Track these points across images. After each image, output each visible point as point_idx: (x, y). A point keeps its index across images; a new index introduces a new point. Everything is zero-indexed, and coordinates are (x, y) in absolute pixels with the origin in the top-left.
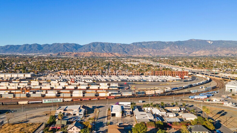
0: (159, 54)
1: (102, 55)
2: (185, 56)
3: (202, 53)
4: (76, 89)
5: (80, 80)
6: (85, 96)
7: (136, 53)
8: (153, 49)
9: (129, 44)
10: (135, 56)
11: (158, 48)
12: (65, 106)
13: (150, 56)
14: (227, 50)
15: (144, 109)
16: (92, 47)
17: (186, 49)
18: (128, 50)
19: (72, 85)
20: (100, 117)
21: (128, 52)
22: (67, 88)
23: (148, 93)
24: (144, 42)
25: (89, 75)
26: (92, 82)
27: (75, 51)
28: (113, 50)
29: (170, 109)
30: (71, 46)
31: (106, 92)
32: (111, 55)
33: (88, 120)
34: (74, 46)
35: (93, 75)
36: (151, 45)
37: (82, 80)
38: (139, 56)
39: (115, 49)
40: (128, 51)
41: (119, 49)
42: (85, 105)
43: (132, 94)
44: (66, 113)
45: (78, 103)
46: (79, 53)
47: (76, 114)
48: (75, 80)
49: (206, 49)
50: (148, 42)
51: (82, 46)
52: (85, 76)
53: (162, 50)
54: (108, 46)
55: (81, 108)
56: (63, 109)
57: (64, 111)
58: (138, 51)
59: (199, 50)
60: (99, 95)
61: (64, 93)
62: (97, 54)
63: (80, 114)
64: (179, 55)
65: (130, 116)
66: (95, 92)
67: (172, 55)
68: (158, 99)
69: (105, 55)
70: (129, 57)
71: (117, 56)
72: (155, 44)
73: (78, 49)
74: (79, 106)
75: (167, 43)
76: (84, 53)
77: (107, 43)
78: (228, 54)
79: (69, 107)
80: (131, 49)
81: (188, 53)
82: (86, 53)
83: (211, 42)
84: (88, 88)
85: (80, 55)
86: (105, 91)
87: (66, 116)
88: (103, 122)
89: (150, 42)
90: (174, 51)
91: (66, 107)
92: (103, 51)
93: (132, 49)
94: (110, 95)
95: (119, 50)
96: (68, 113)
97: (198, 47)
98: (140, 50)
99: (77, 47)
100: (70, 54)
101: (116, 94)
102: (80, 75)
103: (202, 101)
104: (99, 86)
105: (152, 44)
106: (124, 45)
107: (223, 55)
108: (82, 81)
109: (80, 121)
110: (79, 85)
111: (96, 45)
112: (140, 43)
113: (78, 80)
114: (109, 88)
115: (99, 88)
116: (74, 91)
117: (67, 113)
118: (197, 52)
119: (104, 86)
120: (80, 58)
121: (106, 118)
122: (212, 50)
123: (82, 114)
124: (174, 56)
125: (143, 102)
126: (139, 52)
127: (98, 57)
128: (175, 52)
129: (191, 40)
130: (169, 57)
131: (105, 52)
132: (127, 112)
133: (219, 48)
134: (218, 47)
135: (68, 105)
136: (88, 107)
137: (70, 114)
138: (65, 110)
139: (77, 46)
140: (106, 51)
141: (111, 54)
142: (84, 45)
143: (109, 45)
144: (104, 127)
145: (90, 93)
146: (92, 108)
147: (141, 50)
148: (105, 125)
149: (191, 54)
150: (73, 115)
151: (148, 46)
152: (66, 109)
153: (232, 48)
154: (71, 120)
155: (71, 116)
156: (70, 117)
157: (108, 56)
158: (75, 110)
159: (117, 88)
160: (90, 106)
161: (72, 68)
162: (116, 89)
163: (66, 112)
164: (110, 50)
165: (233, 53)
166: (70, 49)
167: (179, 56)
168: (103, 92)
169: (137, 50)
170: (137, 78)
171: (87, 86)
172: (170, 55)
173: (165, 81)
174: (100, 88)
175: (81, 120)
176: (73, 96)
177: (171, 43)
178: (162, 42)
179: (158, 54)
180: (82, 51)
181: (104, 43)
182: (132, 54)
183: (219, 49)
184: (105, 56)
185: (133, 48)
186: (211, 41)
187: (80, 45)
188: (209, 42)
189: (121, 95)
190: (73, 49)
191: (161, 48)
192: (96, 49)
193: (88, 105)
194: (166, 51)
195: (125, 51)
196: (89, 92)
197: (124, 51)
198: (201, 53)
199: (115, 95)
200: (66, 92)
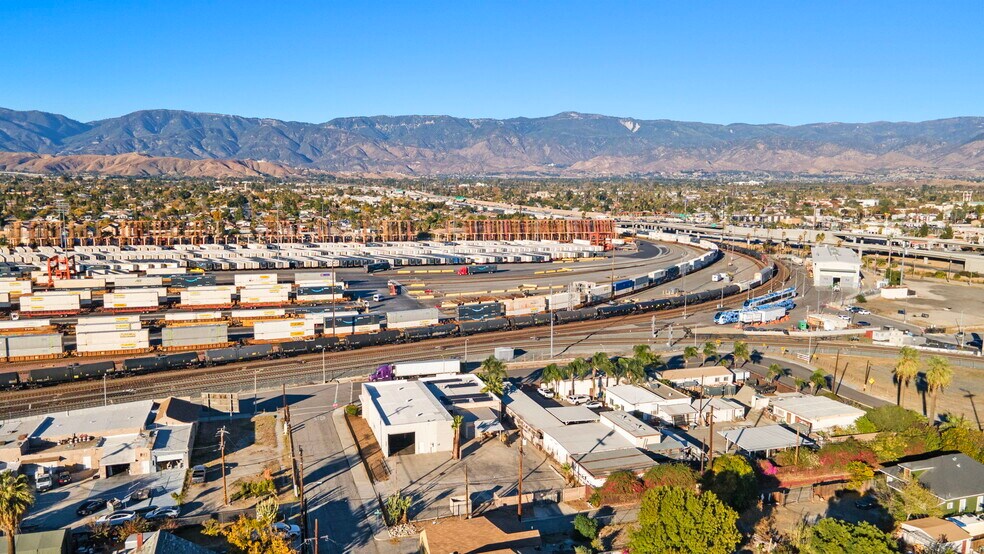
0: (445, 170)
1: (196, 168)
2: (547, 177)
3: (607, 165)
4: (92, 307)
5: (108, 267)
6: (165, 344)
7: (351, 163)
8: (419, 146)
9: (317, 122)
10: (348, 174)
11: (444, 146)
12: (35, 418)
13: (410, 177)
14: (686, 157)
15: (552, 391)
16: (139, 132)
17: (547, 149)
18: (315, 150)
19: (61, 290)
20: (316, 467)
21: (316, 161)
22: (27, 304)
23: (516, 308)
24: (384, 119)
25: (151, 242)
26: (183, 271)
27: (50, 147)
28: (246, 148)
29: (688, 380)
30: (24, 124)
31: (282, 317)
32: (238, 167)
33: (237, 498)
34: (39, 127)
35: (176, 242)
36: (411, 130)
37: (119, 267)
38: (367, 176)
39: (256, 145)
40: (316, 155)
41: (275, 142)
42: (187, 399)
43: (440, 321)
44: (48, 465)
45: (122, 387)
46: (72, 156)
47: (129, 465)
48: (78, 268)
49: (620, 153)
50: (398, 119)
51: (86, 127)
52: (132, 246)
53: (456, 151)
54: (220, 131)
55: (164, 421)
56: (15, 437)
57: (25, 452)
58: (360, 156)
59: (594, 155)
60: (252, 336)
61: (12, 334)
62: (171, 165)
63: (160, 459)
64: (523, 173)
65: (502, 438)
66: (219, 320)
67: (498, 174)
68: (580, 337)
69: (209, 168)
70: (322, 178)
71: (267, 175)
72: (426, 127)
73: (63, 140)
74: (146, 405)
75: (476, 126)
76: (100, 158)
77: (212, 116)
78: (691, 173)
79: (66, 423)
80: (330, 144)
81: (557, 167)
82: (109, 158)
83: (634, 127)
84: (170, 303)
85: (79, 169)
86: (282, 312)
87: (51, 488)
88: (344, 503)
89: (409, 119)
90: (505, 156)
91: (37, 420)
92: (196, 150)
93: (334, 147)
94: (319, 329)
95: (272, 149)
96: (63, 464)
97: (591, 145)
98: (368, 148)
99: (57, 129)
100: (21, 163)
101: (353, 325)
102: (102, 243)
103: (782, 333)
104: (232, 290)
105: (418, 129)
106: (296, 126)
107: (678, 175)
108: (118, 270)
109: (175, 513)
110: (110, 288)
111: (161, 126)
112: (363, 120)
113: (96, 267)
114: (292, 296)
115: (236, 298)
116: (81, 320)
117: (55, 464)
118: (589, 164)
119: (262, 289)
120: (80, 179)
121: (358, 470)
122: (639, 155)
123: (174, 463)
124: (504, 177)
125: (518, 353)
126: (363, 161)
127: (178, 177)
128: (508, 161)
129: (565, 114)
130: (487, 181)
131: (206, 155)
132: (477, 418)
133: (661, 148)
134: (659, 144)
135: (54, 410)
136: (207, 411)
137: (78, 468)
138: (33, 445)
139: (59, 125)
140: (211, 154)
141: (240, 163)
142: (98, 124)
143: (226, 125)
144: (377, 538)
145: (193, 324)
146: (237, 411)
147: (373, 149)
148: (371, 519)
149: (568, 169)
150: (102, 474)
151: (402, 133)
152: (43, 437)
153: (704, 151)
154: (101, 518)
155: (91, 485)
156: (78, 493)
157: (223, 172)
158: (114, 440)
159: (339, 296)
160: (225, 403)
161: (44, 217)
162: (339, 303)
163: (45, 461)
164: (232, 149)
165: (706, 166)
166: (19, 136)
167: (525, 176)
168: (269, 318)
169: (355, 151)
170: (410, 249)
171: (163, 292)
172: (489, 174)
173: (547, 258)
174: (243, 300)
175: (177, 503)
176: (80, 349)
177: (489, 125)
178: (455, 119)
179: (442, 167)
180: (89, 150)
181: (202, 115)
182: (336, 169)
183: (660, 151)
184: (210, 174)
185: (337, 139)
186: (634, 122)
187: (74, 122)
188: (629, 125)
189: (384, 326)
190: (36, 139)
191: (452, 145)
192: (160, 143)
193: (204, 395)
194: (474, 158)
195: (300, 152)
196: (181, 322)
197: (295, 153)
198: (602, 166)
199: (348, 330)
200: (23, 330)
